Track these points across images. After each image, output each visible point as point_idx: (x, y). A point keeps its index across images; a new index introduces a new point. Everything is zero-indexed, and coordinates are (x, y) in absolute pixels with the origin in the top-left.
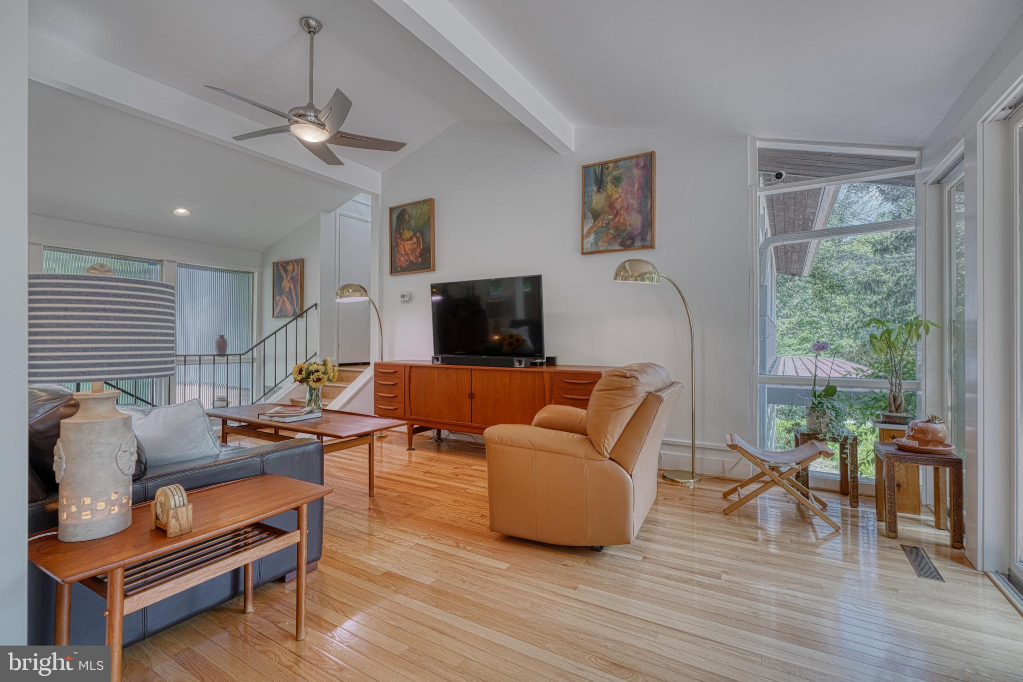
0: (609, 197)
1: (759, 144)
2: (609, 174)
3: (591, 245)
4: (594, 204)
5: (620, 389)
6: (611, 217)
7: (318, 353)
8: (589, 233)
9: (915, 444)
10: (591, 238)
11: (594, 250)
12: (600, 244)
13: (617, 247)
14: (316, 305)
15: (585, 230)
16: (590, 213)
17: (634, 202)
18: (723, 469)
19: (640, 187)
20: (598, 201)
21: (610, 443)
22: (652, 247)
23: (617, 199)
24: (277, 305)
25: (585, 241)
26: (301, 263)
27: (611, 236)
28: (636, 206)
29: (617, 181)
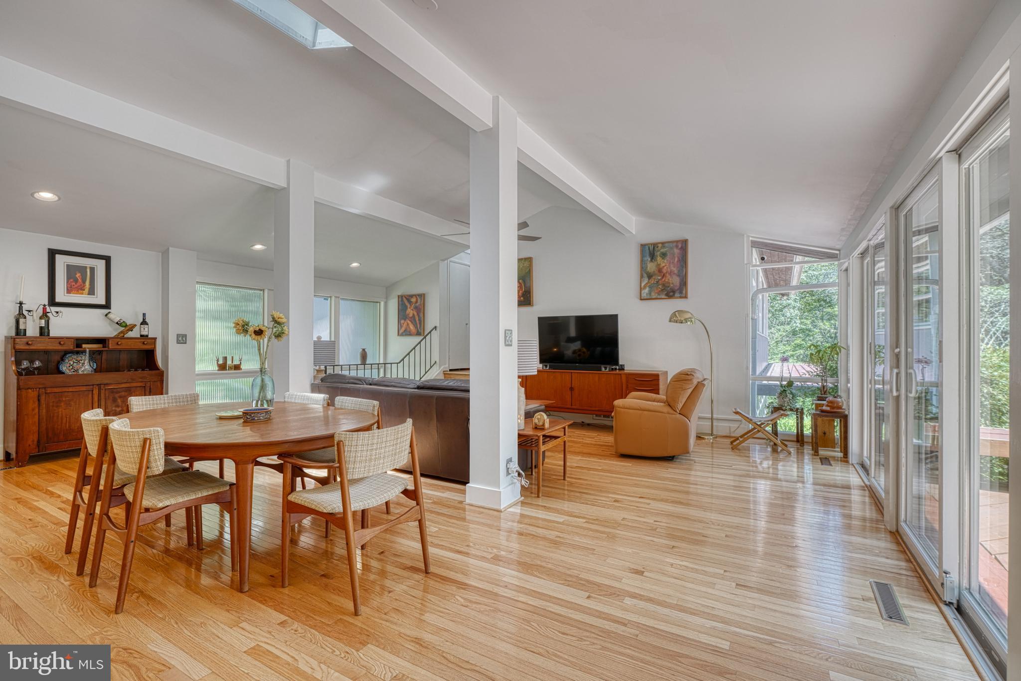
0: (658, 265)
1: (751, 239)
2: (658, 251)
5: (686, 380)
6: (659, 278)
7: (438, 362)
8: (645, 287)
9: (828, 409)
10: (647, 290)
11: (648, 297)
12: (653, 294)
13: (663, 297)
14: (435, 328)
15: (643, 285)
16: (645, 274)
17: (675, 270)
18: (730, 431)
19: (679, 261)
20: (651, 267)
21: (680, 406)
22: (686, 297)
23: (664, 267)
24: (401, 327)
25: (643, 292)
26: (422, 296)
27: (660, 290)
28: (676, 272)
29: (664, 255)
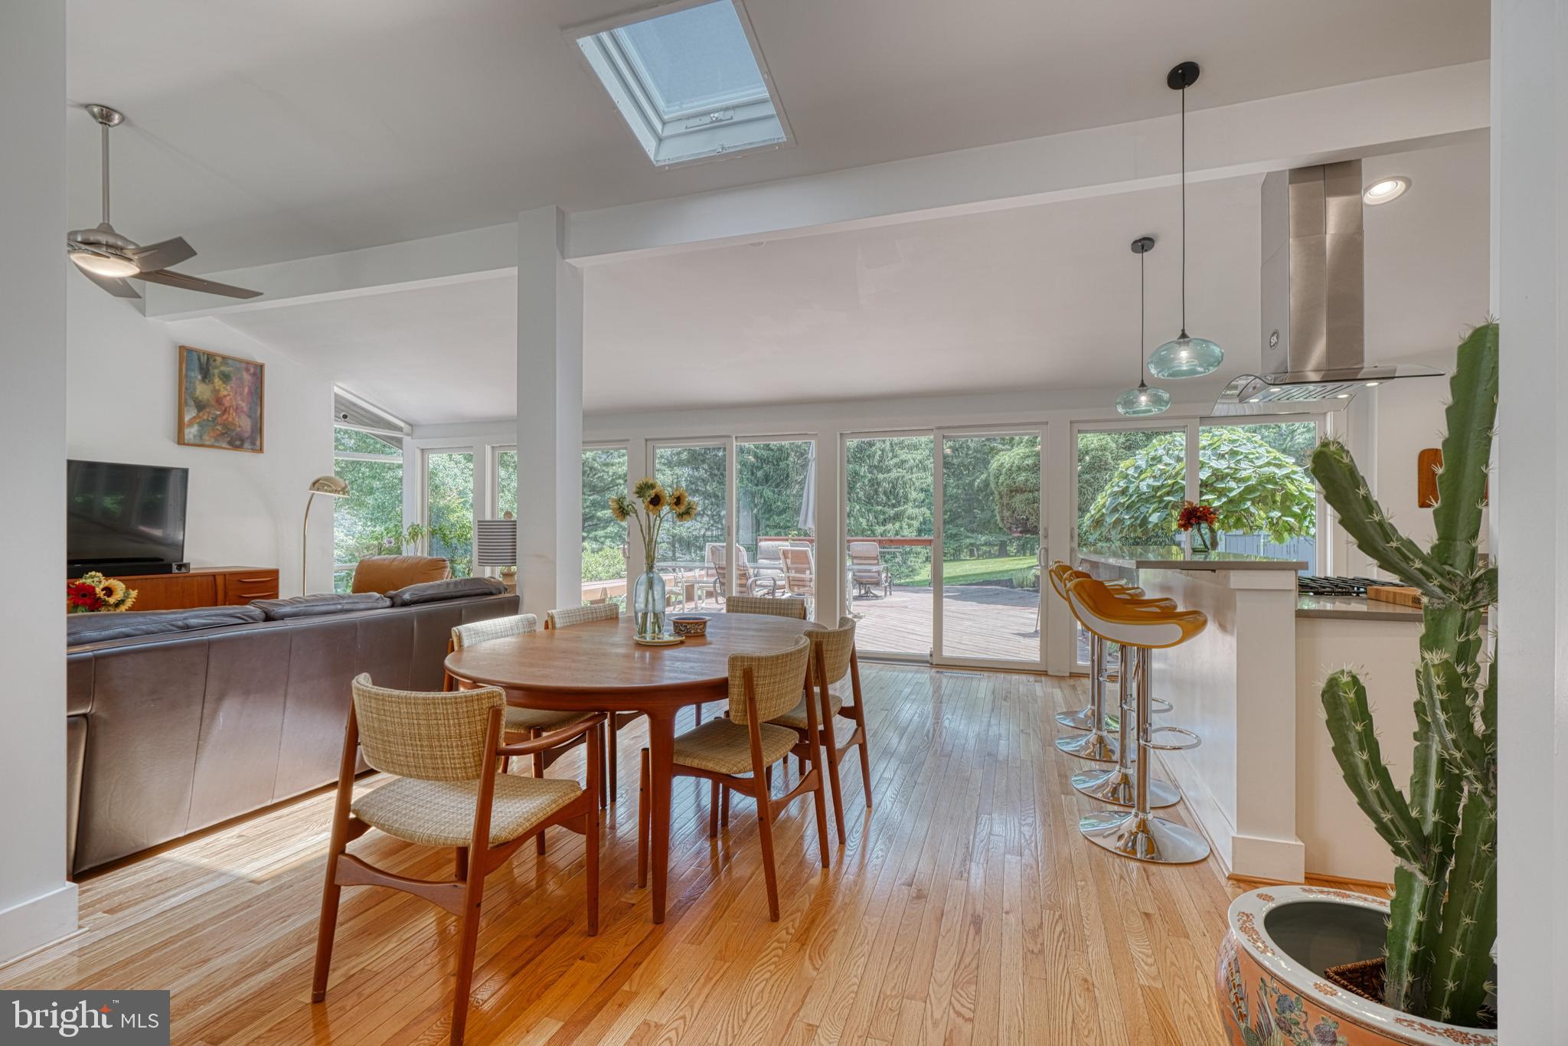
0: (216, 391)
1: (336, 389)
2: (216, 367)
3: (194, 436)
4: (198, 393)
6: (218, 413)
8: (191, 423)
10: (193, 430)
11: (197, 441)
12: (206, 437)
13: (225, 445)
15: (185, 419)
17: (244, 405)
19: (250, 393)
20: (202, 391)
22: (261, 450)
23: (225, 396)
25: (184, 430)
27: (218, 432)
28: (245, 409)
29: (226, 378)
